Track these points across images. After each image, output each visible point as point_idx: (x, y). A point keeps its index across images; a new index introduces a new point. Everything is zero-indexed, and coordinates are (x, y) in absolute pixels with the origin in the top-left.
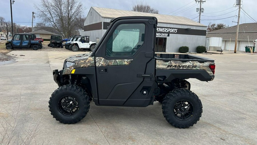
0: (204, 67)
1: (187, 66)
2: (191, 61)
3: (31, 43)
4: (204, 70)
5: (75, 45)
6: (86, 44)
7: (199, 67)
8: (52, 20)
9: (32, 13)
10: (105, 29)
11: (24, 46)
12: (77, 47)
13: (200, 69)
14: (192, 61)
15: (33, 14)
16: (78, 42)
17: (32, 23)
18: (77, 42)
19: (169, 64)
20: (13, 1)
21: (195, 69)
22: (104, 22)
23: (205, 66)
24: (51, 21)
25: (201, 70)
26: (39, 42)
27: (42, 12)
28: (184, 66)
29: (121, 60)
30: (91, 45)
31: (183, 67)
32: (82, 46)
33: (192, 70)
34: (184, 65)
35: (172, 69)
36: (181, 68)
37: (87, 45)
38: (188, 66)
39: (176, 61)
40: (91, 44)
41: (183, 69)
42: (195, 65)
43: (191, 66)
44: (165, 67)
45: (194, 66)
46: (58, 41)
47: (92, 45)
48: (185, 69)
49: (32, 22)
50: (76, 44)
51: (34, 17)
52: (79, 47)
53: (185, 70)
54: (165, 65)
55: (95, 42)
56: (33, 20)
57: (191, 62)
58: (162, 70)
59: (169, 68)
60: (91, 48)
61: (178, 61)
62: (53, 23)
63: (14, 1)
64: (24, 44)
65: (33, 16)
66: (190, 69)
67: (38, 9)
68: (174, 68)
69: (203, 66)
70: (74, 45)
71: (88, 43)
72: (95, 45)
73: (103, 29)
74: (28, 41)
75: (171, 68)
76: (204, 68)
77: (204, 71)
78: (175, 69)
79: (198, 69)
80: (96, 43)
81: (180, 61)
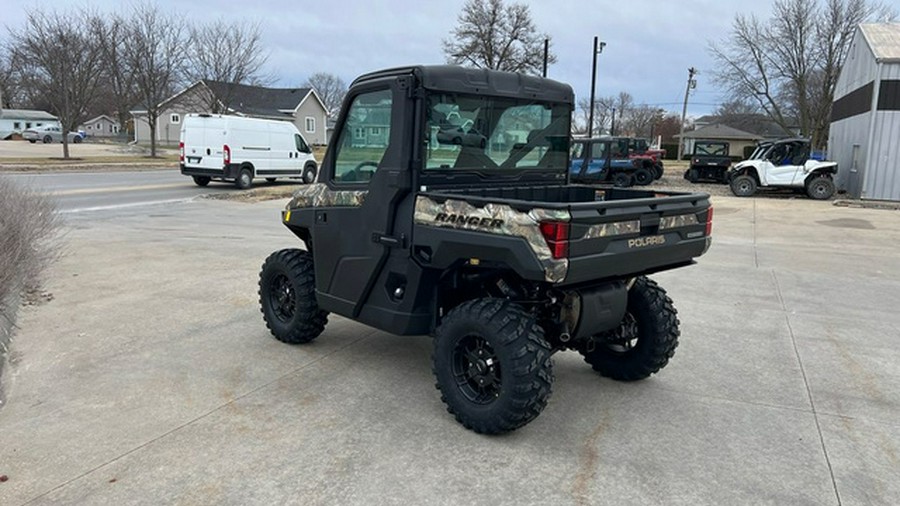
0: (521, 228)
1: (478, 219)
2: (493, 203)
3: (612, 165)
4: (522, 237)
5: (748, 174)
6: (791, 171)
7: (509, 227)
8: (763, 90)
9: (689, 73)
10: (884, 109)
11: (590, 175)
12: (753, 181)
13: (510, 234)
14: (496, 206)
15: (691, 76)
16: (760, 161)
17: (683, 105)
18: (756, 163)
19: (442, 211)
20: (601, 44)
21: (497, 230)
22: (882, 81)
23: (526, 225)
24: (759, 93)
25: (513, 236)
26: (633, 162)
27: (732, 63)
28: (472, 218)
29: (347, 192)
30: (811, 174)
31: (471, 221)
32: (774, 178)
33: (490, 233)
34: (472, 215)
35: (446, 227)
36: (466, 226)
37: (793, 174)
38: (481, 219)
39: (457, 202)
40: (811, 171)
41: (471, 230)
42: (498, 217)
43: (490, 219)
44: (431, 218)
45: (495, 221)
46: (710, 161)
47: (819, 172)
48: (475, 231)
49: (684, 101)
50: (752, 171)
51: (692, 83)
52: (762, 180)
53: (474, 233)
54: (431, 212)
55: (834, 164)
56: (687, 94)
57: (491, 206)
58: (425, 227)
59: (439, 223)
60: (810, 187)
61: (462, 203)
62: (766, 100)
63: (605, 44)
64: (591, 171)
65: (689, 81)
66: (486, 229)
67: (721, 56)
68: (450, 223)
69: (520, 225)
70: (743, 173)
71: (801, 167)
72: (832, 175)
73: (878, 109)
74: (602, 162)
75: (444, 223)
76: (524, 232)
77: (521, 242)
78: (452, 227)
79: (507, 232)
80: (836, 166)
81: (466, 203)
